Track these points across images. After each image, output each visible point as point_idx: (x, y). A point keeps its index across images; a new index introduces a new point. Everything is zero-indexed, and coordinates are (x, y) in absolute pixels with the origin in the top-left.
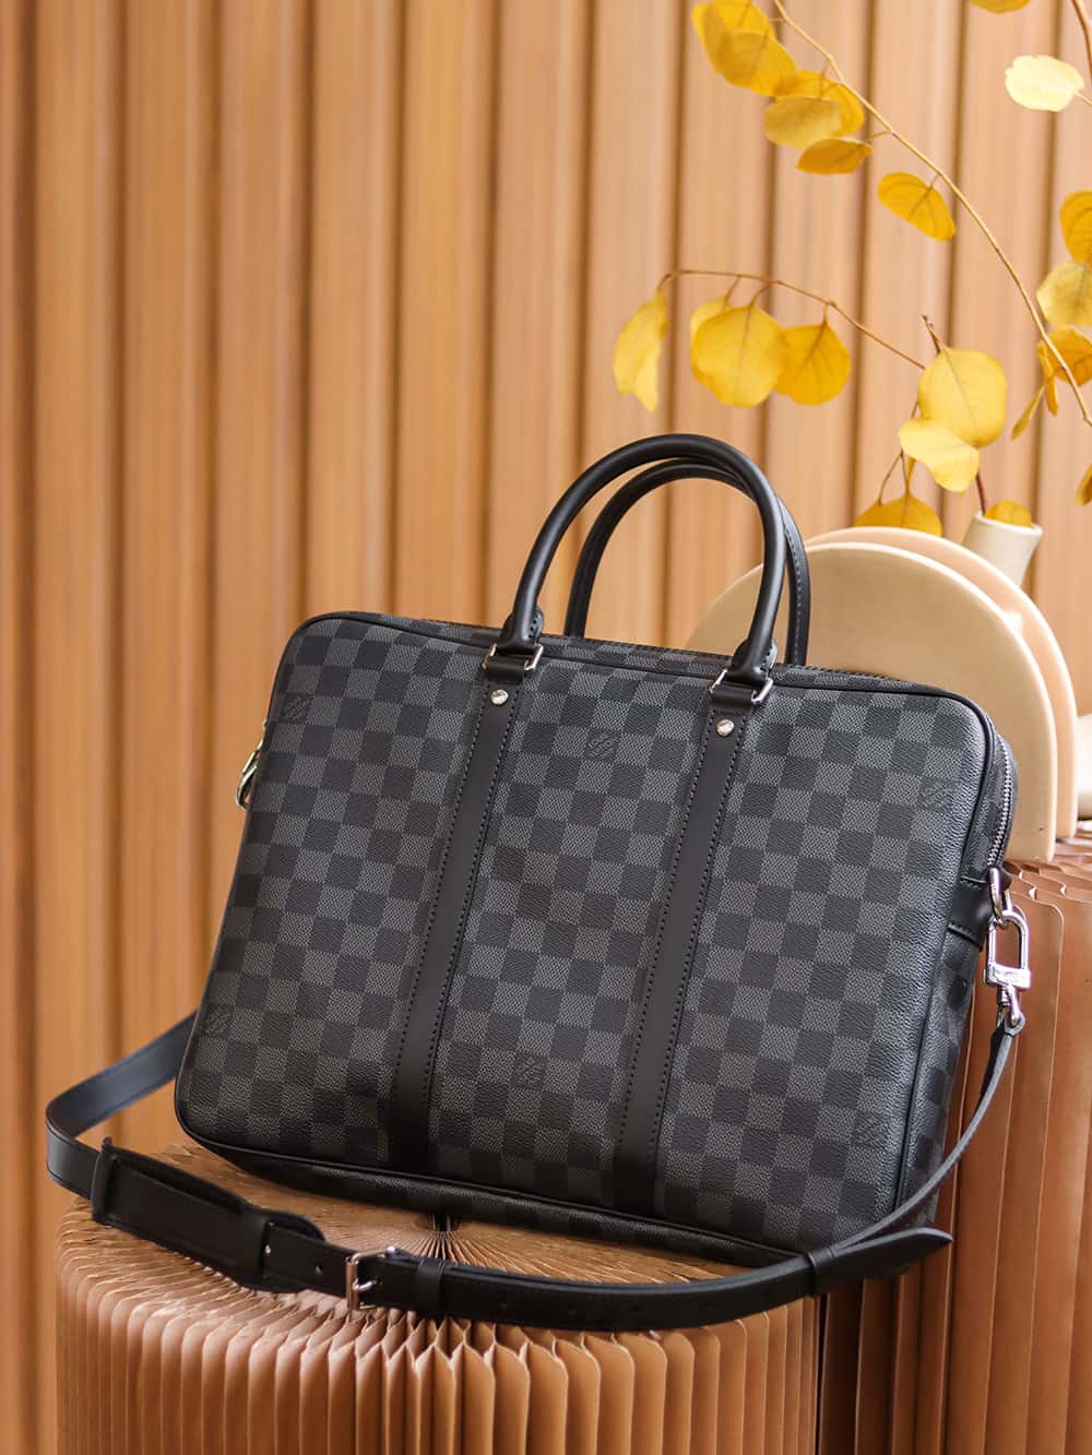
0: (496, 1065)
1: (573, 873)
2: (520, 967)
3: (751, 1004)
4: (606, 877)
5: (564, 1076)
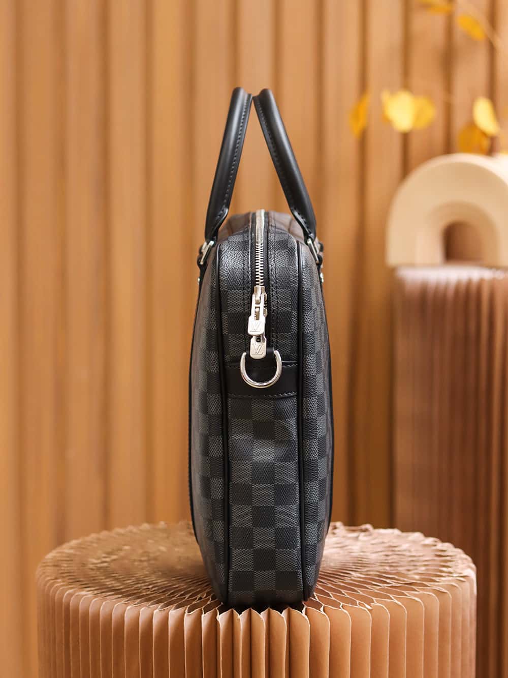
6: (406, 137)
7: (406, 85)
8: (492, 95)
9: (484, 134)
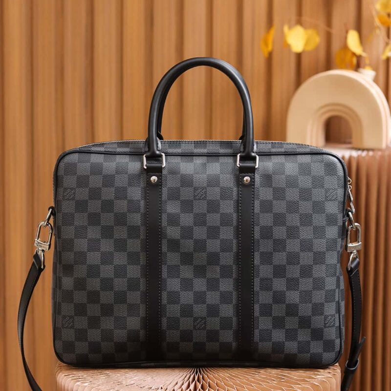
0: (186, 323)
1: (200, 246)
2: (187, 284)
3: (279, 284)
4: (213, 246)
5: (214, 323)
6: (299, 56)
7: (299, 22)
8: (359, 29)
9: (354, 54)
